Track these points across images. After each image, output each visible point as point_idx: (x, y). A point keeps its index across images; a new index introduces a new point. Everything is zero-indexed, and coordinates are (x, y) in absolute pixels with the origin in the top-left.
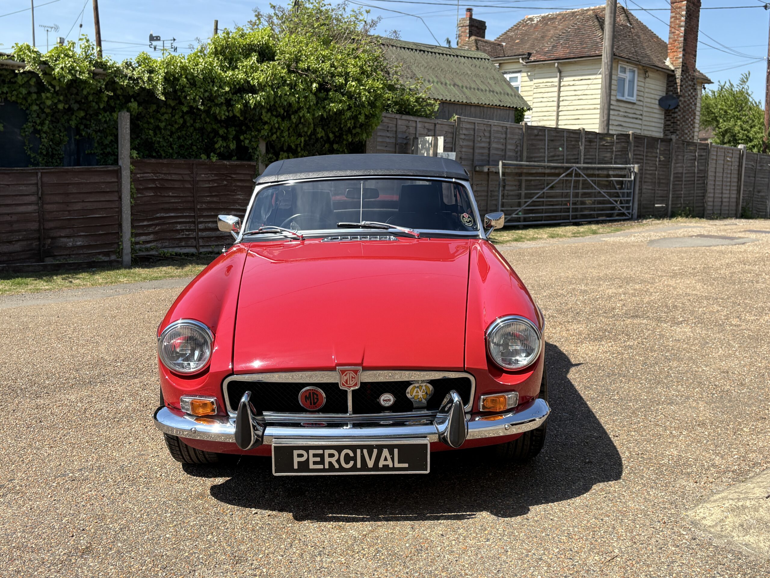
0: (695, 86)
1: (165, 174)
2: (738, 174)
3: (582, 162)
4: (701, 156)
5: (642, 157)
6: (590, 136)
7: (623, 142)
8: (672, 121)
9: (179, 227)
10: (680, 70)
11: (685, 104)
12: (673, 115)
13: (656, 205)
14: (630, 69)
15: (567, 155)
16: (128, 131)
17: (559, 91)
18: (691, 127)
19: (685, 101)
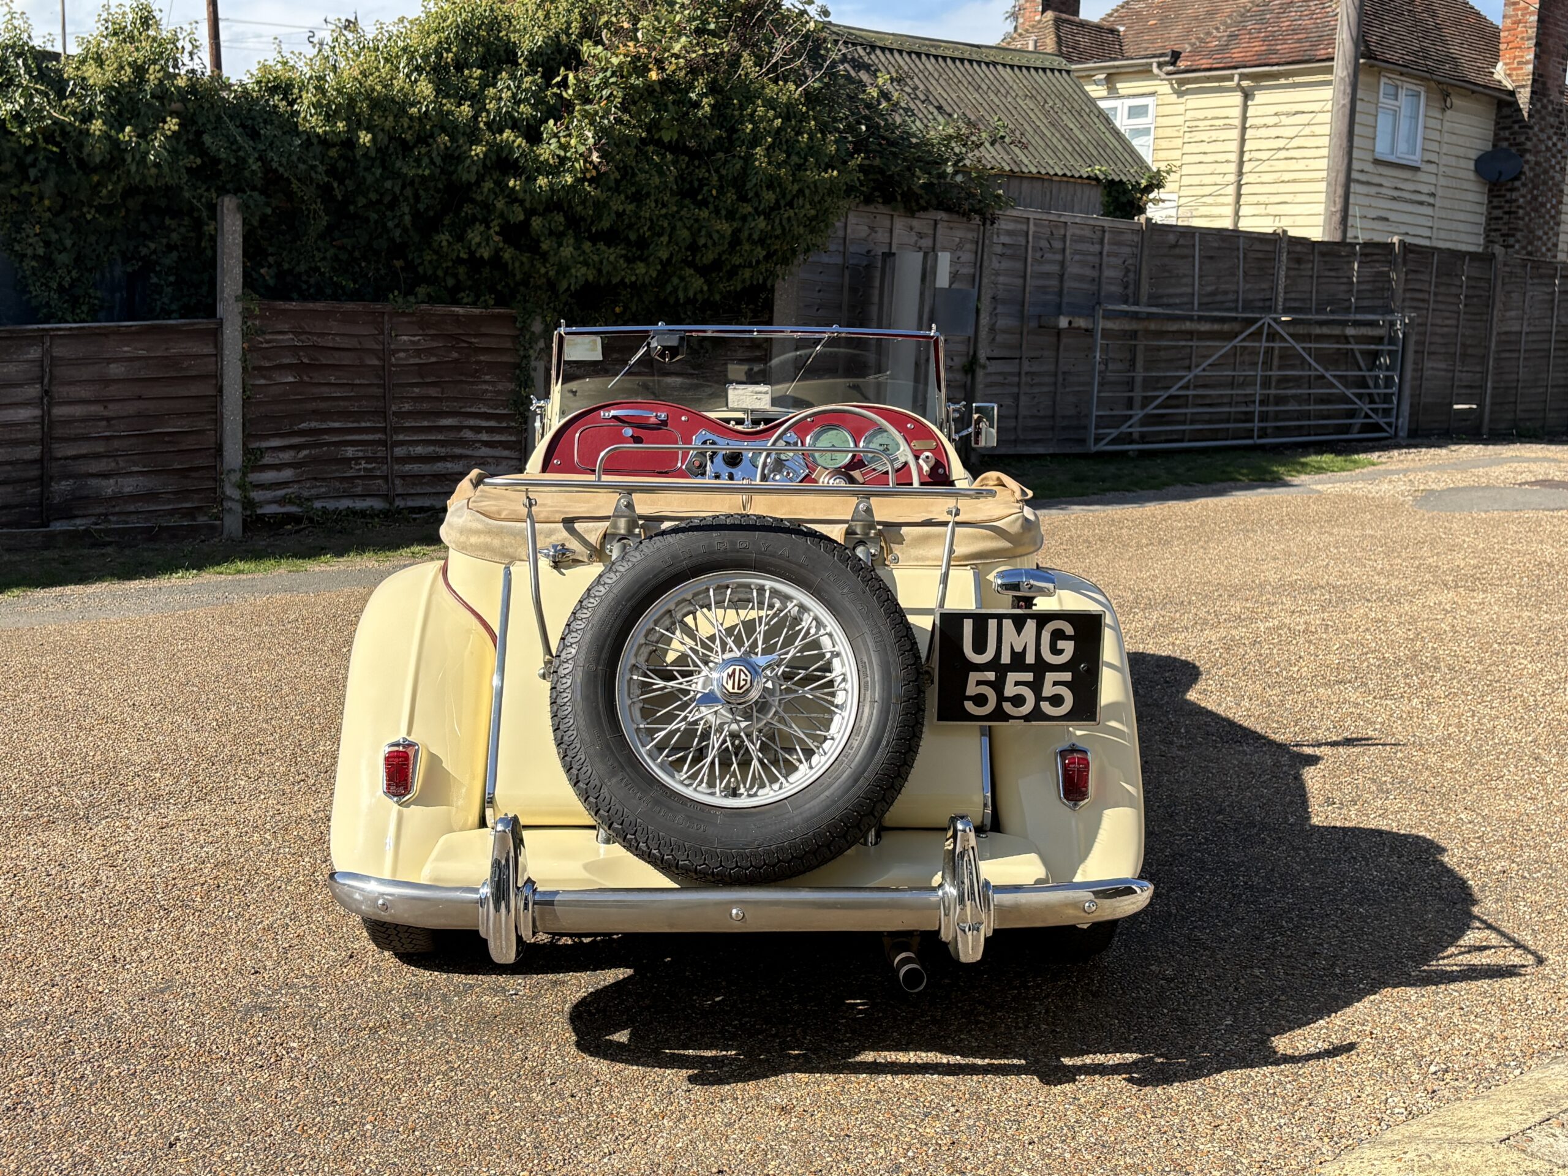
1: (322, 335)
3: (1280, 307)
4: (1566, 292)
5: (1426, 296)
6: (1299, 248)
7: (1378, 261)
8: (1507, 209)
9: (350, 452)
10: (1528, 90)
12: (1508, 195)
13: (1456, 407)
14: (1407, 89)
15: (1243, 292)
16: (239, 240)
17: (1243, 141)
18: (1552, 223)
19: (1537, 163)
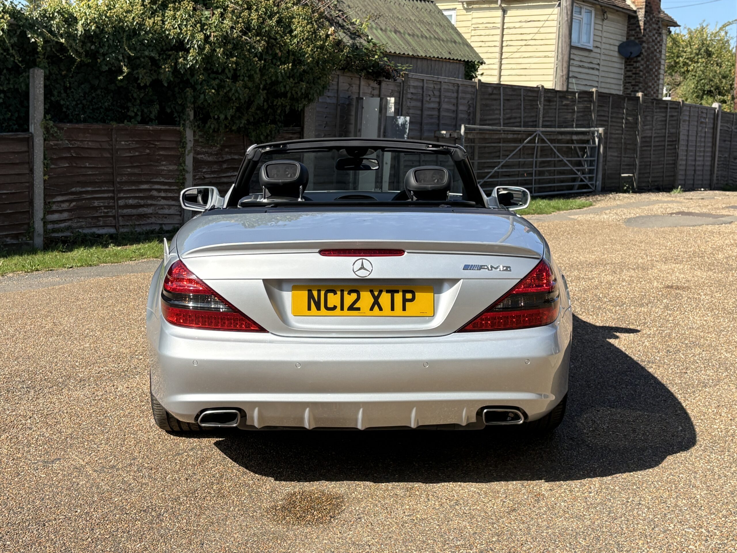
0: (660, 30)
1: (82, 141)
2: (713, 138)
3: (541, 125)
4: (672, 116)
5: (607, 119)
6: (549, 95)
7: (585, 101)
8: (634, 72)
9: (96, 203)
10: (643, 10)
11: (649, 51)
12: (635, 65)
13: (623, 175)
14: (586, 10)
15: (524, 117)
16: (42, 91)
17: (503, 35)
18: (656, 79)
19: (648, 48)
